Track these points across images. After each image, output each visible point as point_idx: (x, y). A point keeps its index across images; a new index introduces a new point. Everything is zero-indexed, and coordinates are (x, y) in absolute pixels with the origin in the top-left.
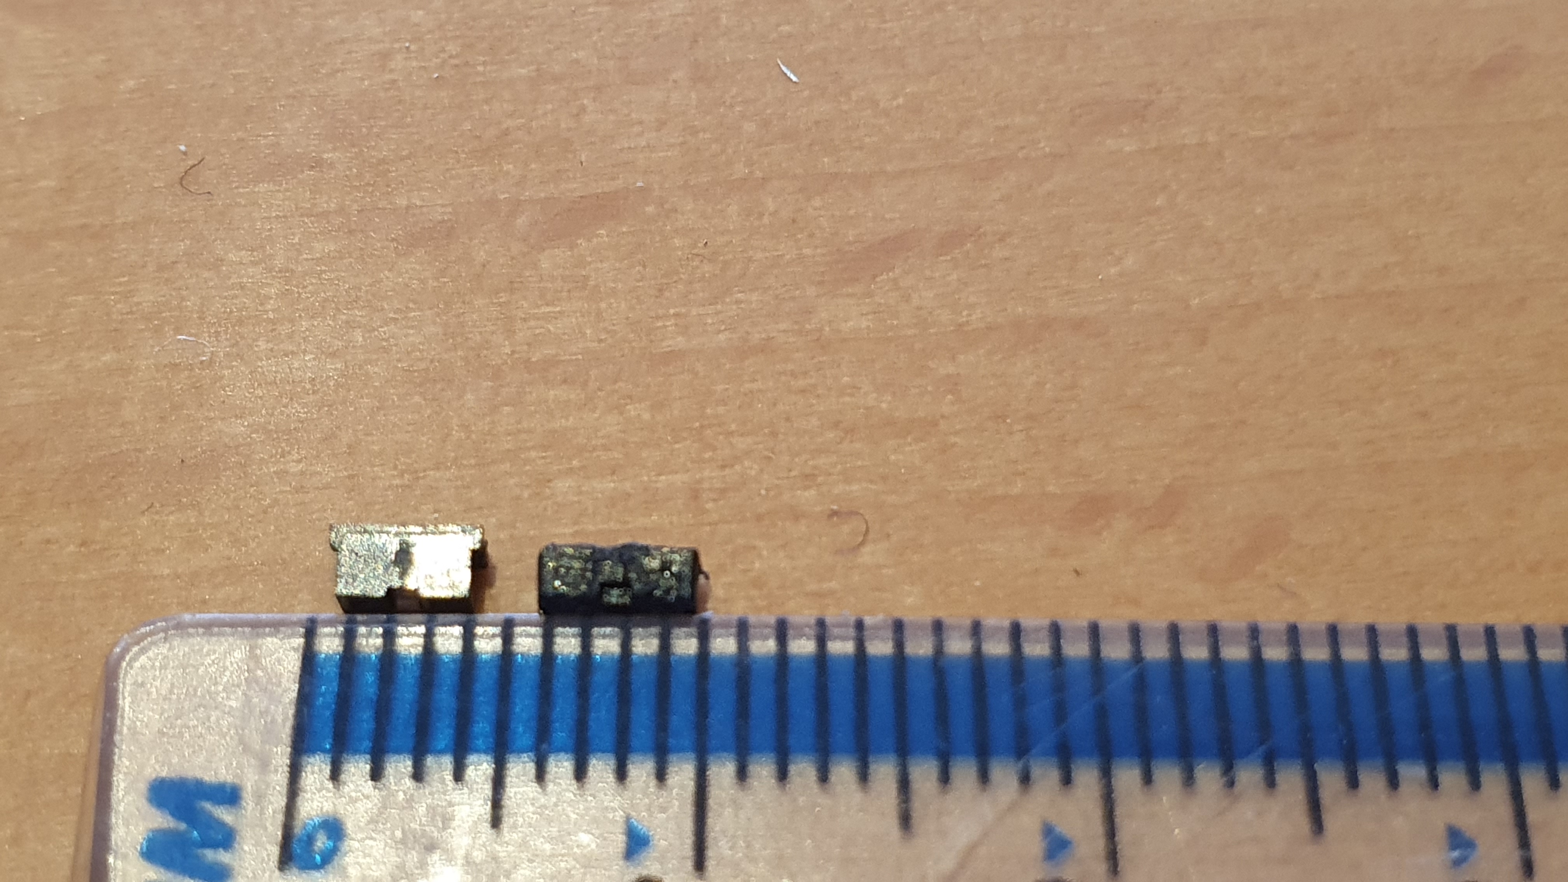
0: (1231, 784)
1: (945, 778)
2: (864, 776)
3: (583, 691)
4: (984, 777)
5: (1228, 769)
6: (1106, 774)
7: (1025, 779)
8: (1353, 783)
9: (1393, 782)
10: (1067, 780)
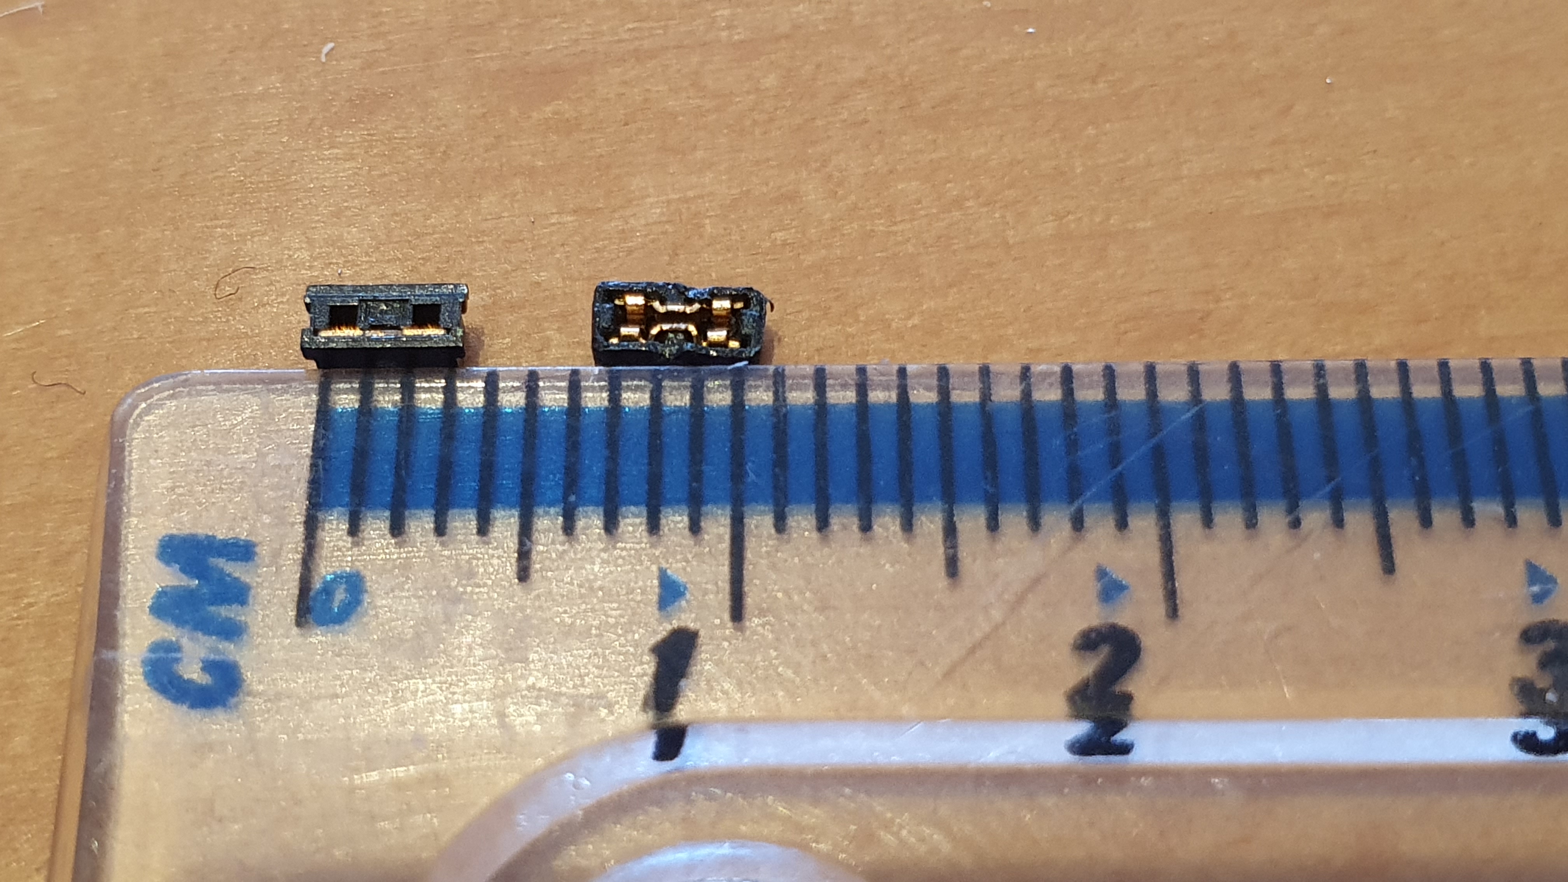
0: (1296, 524)
1: (993, 525)
2: (908, 525)
3: (613, 443)
4: (1035, 523)
5: (1293, 508)
6: (1164, 516)
7: (1078, 523)
8: (1426, 521)
9: (1469, 520)
10: (1122, 524)
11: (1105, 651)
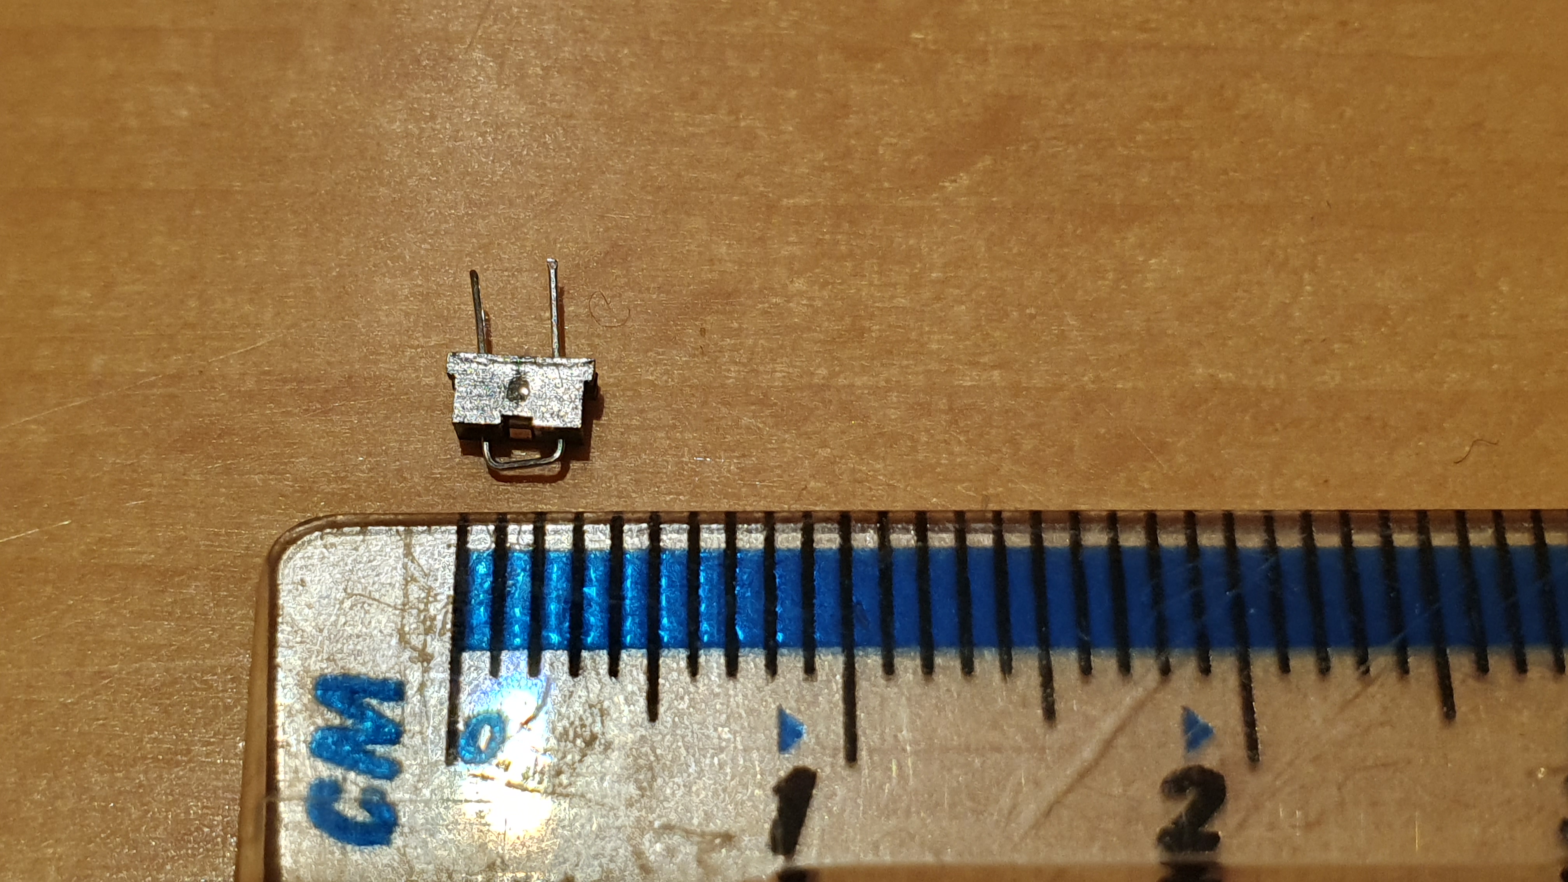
0: (1365, 672)
1: (1086, 669)
2: (1007, 668)
4: (1125, 667)
5: (1362, 658)
6: (1244, 662)
7: (1166, 671)
8: (1483, 668)
9: (1521, 666)
10: (1206, 670)
11: (1191, 795)
